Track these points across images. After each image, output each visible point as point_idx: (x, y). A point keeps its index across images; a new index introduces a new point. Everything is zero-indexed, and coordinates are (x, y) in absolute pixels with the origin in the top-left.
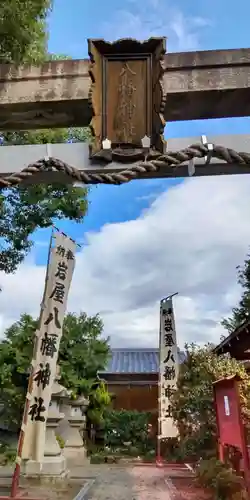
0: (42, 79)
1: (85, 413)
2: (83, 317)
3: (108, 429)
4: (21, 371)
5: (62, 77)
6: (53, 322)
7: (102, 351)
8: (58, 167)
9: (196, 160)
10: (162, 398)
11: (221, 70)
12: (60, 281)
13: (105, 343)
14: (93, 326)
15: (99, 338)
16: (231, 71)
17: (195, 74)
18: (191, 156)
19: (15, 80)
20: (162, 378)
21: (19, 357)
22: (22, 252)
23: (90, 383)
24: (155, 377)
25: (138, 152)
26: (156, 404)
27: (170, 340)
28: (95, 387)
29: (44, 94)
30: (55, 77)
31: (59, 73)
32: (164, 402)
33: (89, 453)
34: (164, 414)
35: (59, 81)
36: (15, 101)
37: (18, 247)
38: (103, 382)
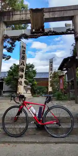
0: (20, 14)
1: (31, 87)
2: (29, 64)
3: (36, 90)
4: (15, 77)
5: (24, 14)
6: (22, 65)
7: (34, 72)
8: (25, 35)
9: (50, 33)
10: (49, 83)
11: (56, 12)
12: (23, 55)
13: (35, 71)
14: (32, 66)
15: (34, 69)
16: (58, 12)
17: (51, 13)
18: (49, 33)
19: (15, 15)
20: (49, 79)
21: (14, 74)
22: (14, 47)
23: (32, 80)
24: (48, 79)
25: (39, 31)
26: (48, 84)
27: (51, 69)
28: (33, 81)
29: (21, 18)
30: (23, 14)
31: (24, 13)
32: (49, 84)
33: (32, 95)
34: (49, 86)
35: (24, 15)
36: (16, 20)
37: (12, 46)
38: (35, 80)
